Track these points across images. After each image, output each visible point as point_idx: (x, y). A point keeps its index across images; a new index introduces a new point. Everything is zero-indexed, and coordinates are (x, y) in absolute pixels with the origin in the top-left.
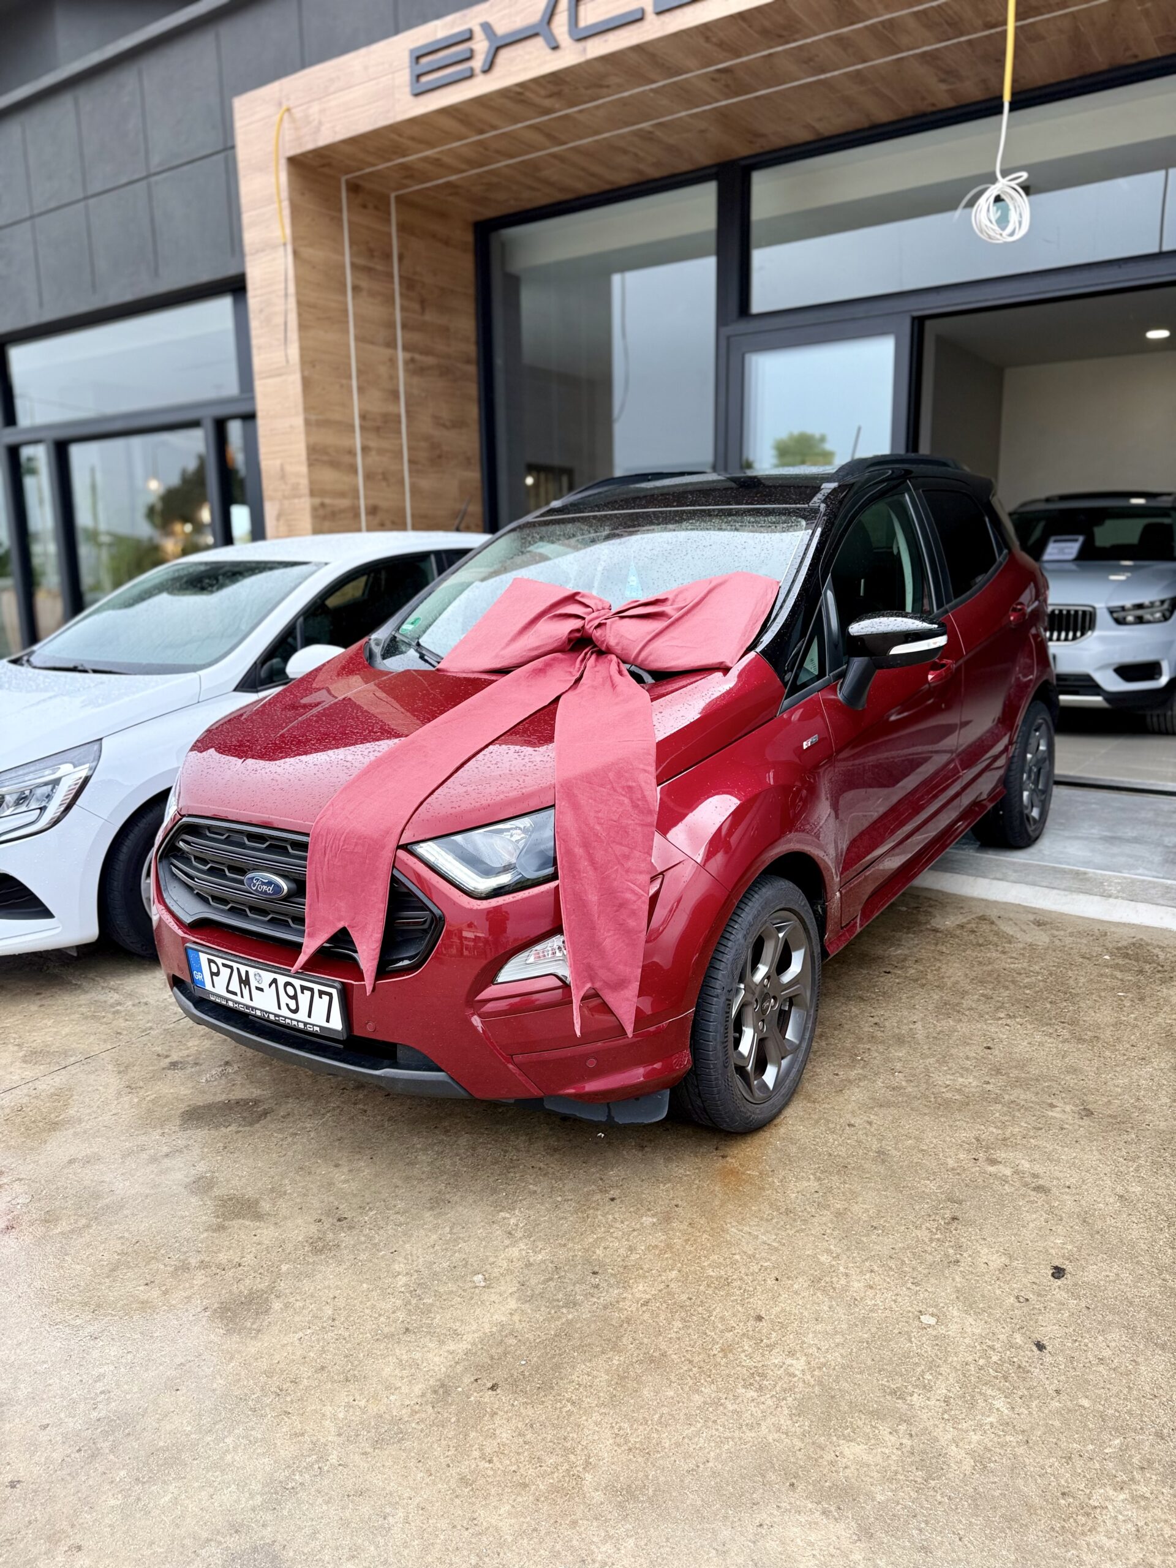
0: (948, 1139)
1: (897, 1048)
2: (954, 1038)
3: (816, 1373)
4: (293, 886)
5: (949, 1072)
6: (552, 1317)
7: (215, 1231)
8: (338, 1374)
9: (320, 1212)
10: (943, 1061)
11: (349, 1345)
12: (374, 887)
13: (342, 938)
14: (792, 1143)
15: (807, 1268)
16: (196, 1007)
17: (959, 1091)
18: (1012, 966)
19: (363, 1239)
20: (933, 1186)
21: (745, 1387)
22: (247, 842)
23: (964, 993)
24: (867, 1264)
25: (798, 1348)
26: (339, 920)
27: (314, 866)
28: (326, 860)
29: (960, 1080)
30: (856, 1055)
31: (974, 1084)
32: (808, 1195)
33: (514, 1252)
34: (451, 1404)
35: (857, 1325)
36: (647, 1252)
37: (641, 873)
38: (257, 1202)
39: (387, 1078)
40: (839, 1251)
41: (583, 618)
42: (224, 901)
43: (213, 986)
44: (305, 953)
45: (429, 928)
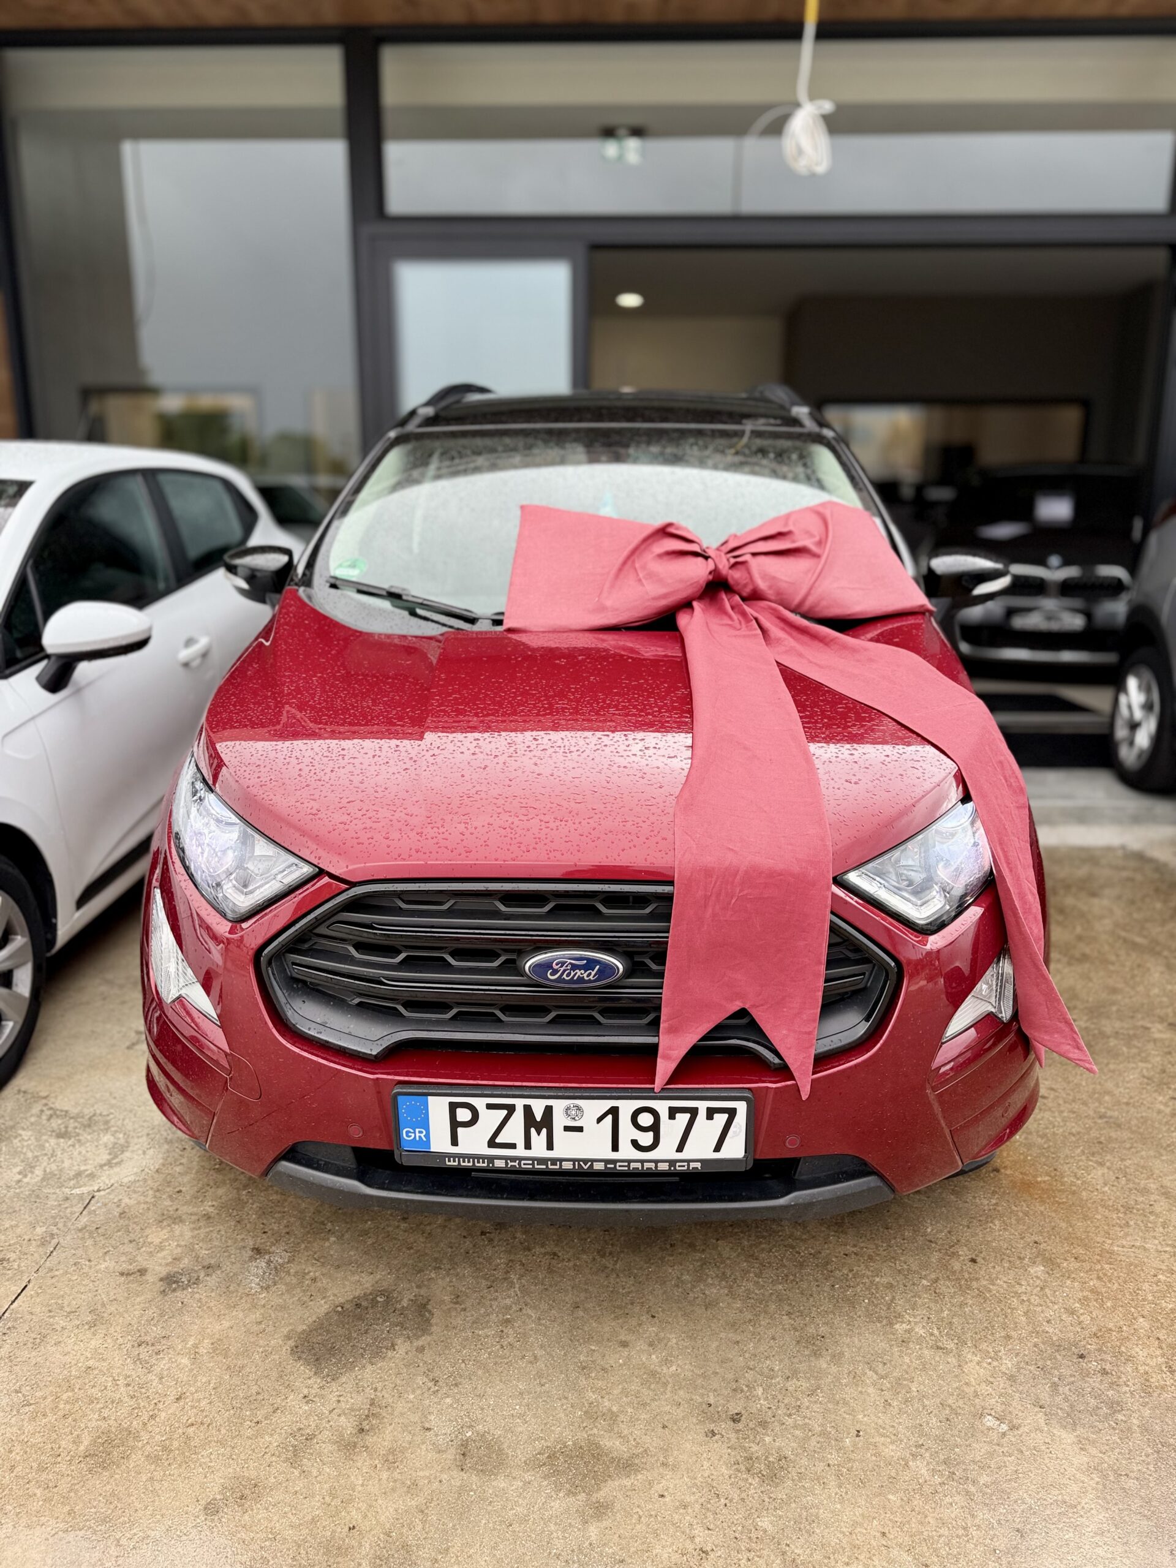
4: (630, 962)
6: (1122, 1431)
7: (598, 1517)
9: (694, 1420)
13: (737, 1023)
19: (798, 1433)
26: (733, 1000)
28: (708, 915)
32: (1116, 1184)
38: (594, 1444)
41: (706, 557)
42: (438, 1005)
43: (455, 1142)
44: (667, 1057)
45: (865, 988)
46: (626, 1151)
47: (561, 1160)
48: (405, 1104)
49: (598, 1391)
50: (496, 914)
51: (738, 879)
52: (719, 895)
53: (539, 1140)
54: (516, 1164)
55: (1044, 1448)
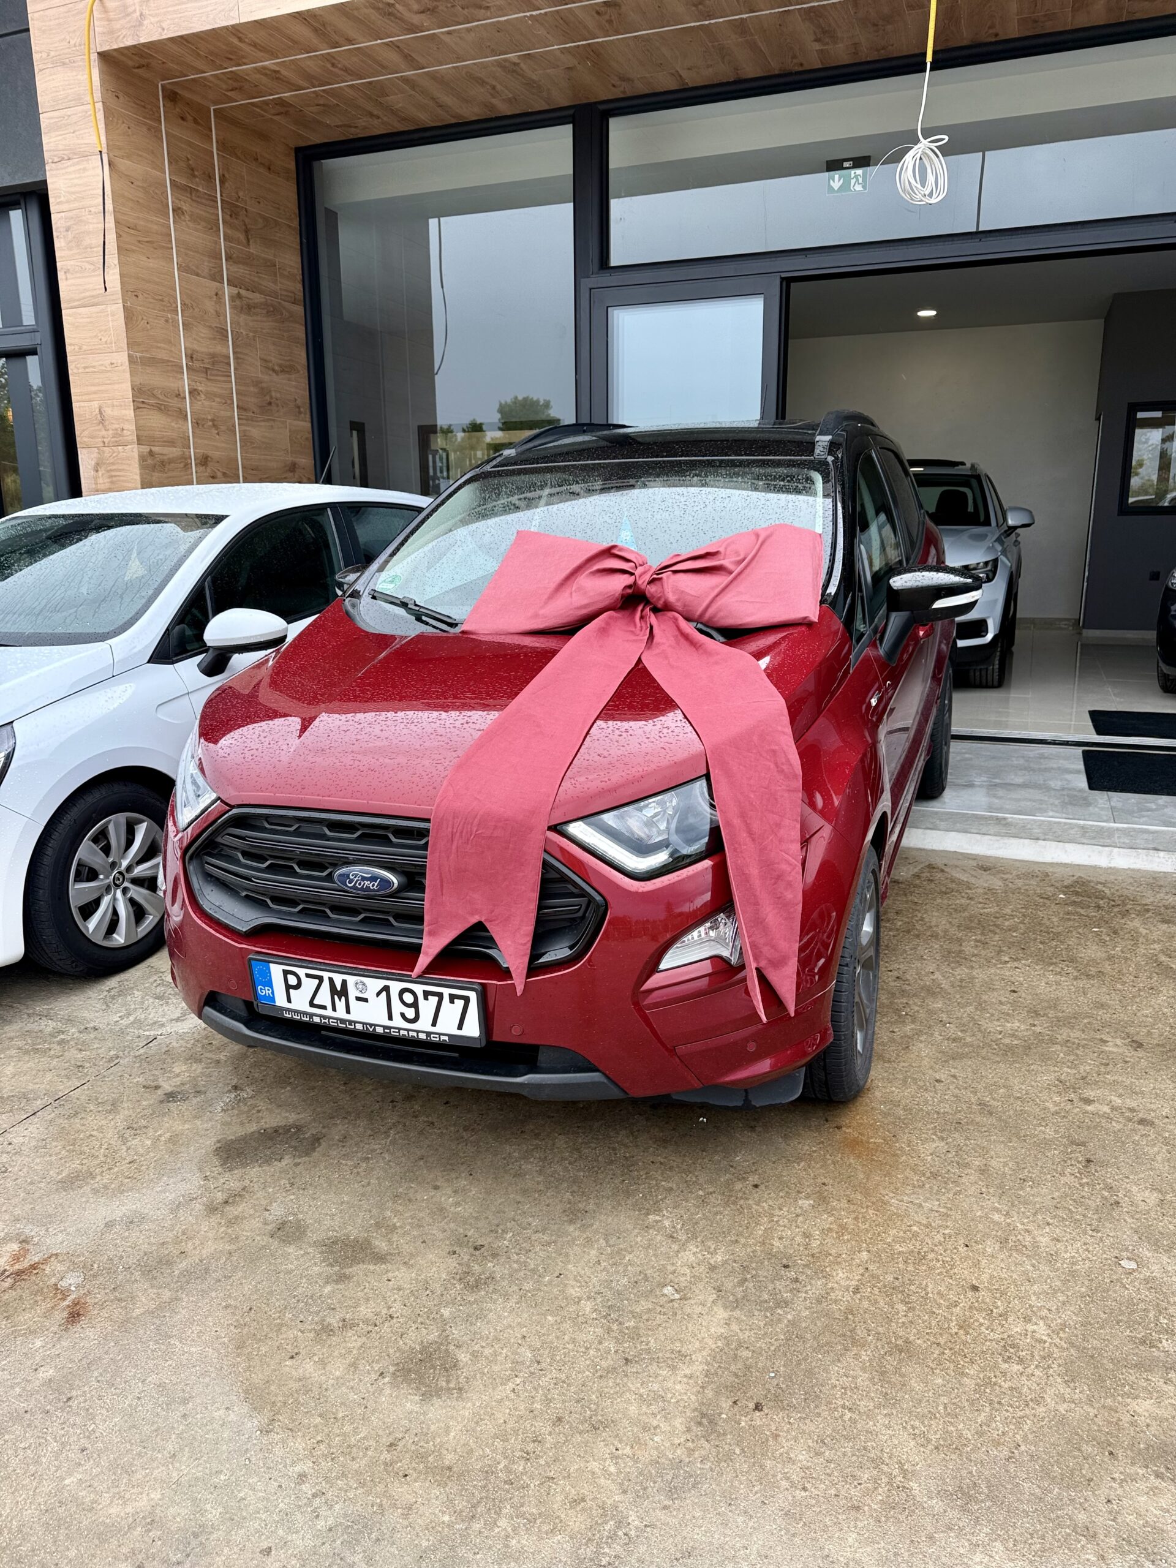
0: (1033, 1083)
1: (932, 1000)
2: (978, 985)
3: (1062, 1335)
4: (403, 879)
5: (993, 1018)
6: (772, 1320)
7: (337, 1282)
8: (582, 1423)
9: (448, 1243)
10: (981, 1006)
11: (573, 1389)
12: (521, 874)
13: (477, 933)
14: (895, 1106)
15: (987, 1230)
17: (1013, 1035)
18: (985, 910)
19: (515, 1266)
20: (1050, 1132)
21: (1005, 1361)
22: (328, 833)
23: (960, 941)
24: (1039, 1217)
25: (1029, 1312)
26: (472, 914)
27: (437, 856)
28: (454, 847)
29: (1008, 1025)
30: (900, 1010)
31: (1023, 1027)
32: (943, 1156)
33: (689, 1256)
34: (724, 1434)
35: (1068, 1280)
36: (824, 1237)
37: (792, 841)
38: (367, 1242)
40: (1006, 1208)
41: (632, 574)
42: (290, 902)
43: (289, 1001)
44: (426, 954)
45: (583, 917)
46: (397, 1022)
47: (356, 1022)
48: (257, 968)
49: (395, 1212)
50: (323, 837)
51: (476, 822)
52: (462, 832)
53: (341, 1004)
54: (326, 1021)
55: (695, 1316)
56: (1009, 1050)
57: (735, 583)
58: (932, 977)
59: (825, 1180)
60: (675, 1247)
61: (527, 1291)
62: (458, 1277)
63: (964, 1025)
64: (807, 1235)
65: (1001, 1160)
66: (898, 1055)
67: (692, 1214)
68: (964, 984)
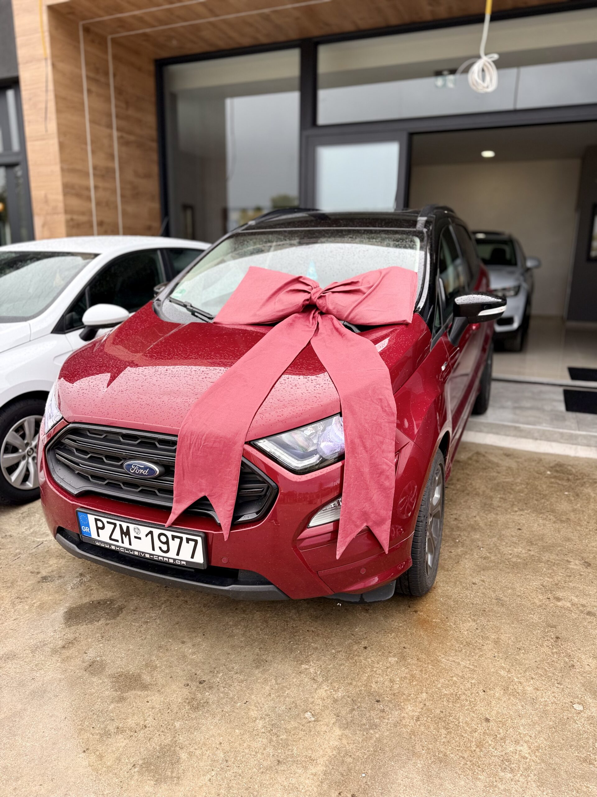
0: (528, 587)
1: (474, 533)
2: (500, 524)
3: (537, 754)
4: (162, 469)
5: (507, 545)
6: (366, 737)
7: (118, 702)
9: (185, 678)
10: (501, 538)
12: (228, 470)
13: (203, 502)
14: (449, 598)
15: (497, 681)
16: (79, 548)
17: (518, 556)
18: (506, 480)
19: (222, 695)
20: (535, 618)
21: (502, 771)
22: (122, 440)
23: (491, 498)
24: (527, 674)
25: (519, 737)
26: (201, 491)
27: (181, 456)
28: (191, 453)
29: (516, 550)
30: (456, 539)
31: (523, 551)
32: (474, 631)
33: (322, 692)
35: (542, 716)
36: (402, 682)
37: (390, 452)
38: (139, 676)
39: (234, 591)
40: (508, 667)
41: (309, 293)
42: (102, 479)
43: (99, 536)
44: (174, 513)
45: (265, 495)
46: (158, 552)
47: (134, 551)
48: (81, 516)
49: (158, 657)
50: (119, 442)
51: (204, 438)
52: (195, 444)
54: (119, 549)
55: (322, 733)
56: (515, 566)
57: (366, 299)
58: (475, 519)
59: (406, 646)
60: (315, 686)
61: (226, 712)
62: (188, 701)
63: (491, 549)
64: (392, 681)
65: (507, 635)
66: (452, 567)
67: (327, 665)
68: (492, 524)
